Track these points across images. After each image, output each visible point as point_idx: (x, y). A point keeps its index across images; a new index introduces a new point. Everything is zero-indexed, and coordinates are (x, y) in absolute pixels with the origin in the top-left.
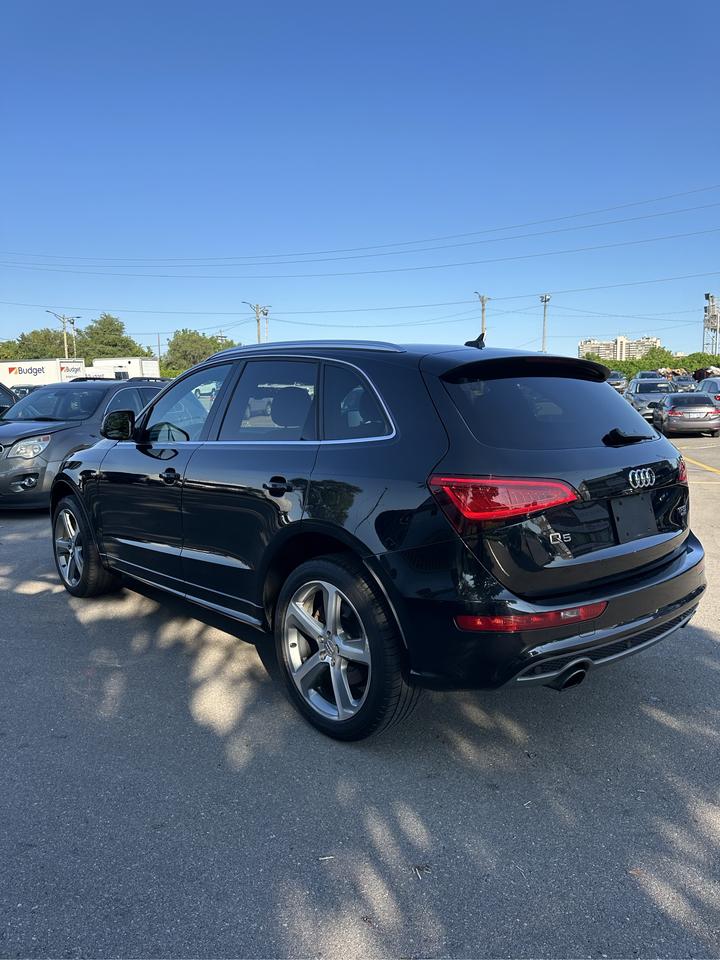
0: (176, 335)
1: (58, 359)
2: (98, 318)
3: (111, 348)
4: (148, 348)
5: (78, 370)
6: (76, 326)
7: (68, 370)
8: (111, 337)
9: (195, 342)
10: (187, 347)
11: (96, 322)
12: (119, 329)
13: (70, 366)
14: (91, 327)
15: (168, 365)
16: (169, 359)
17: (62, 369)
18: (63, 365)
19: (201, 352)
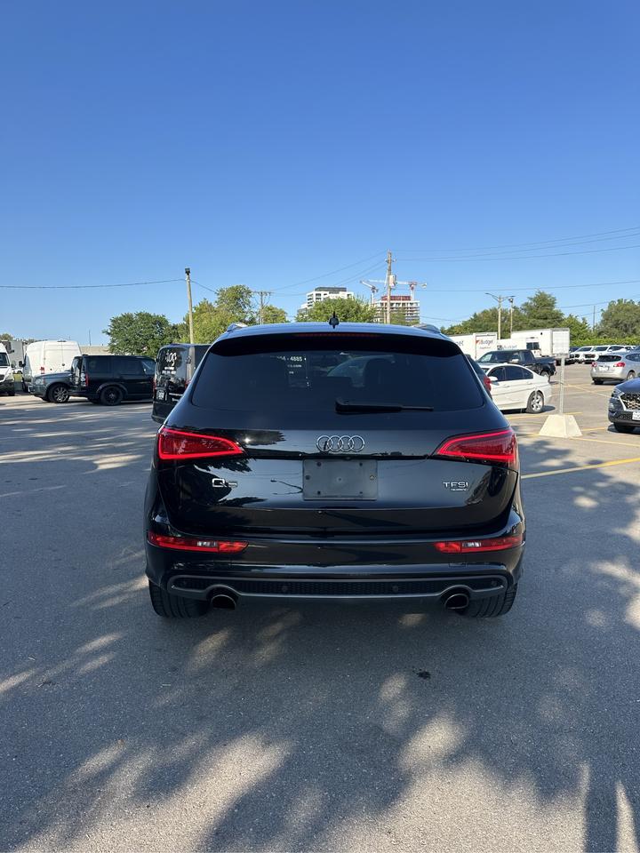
0: (610, 305)
1: (474, 334)
2: (533, 296)
3: (541, 321)
4: (583, 319)
5: (491, 342)
6: (514, 304)
7: (482, 342)
8: (543, 311)
9: (628, 310)
10: (621, 317)
11: (531, 299)
12: (551, 304)
13: (485, 339)
14: (526, 304)
15: (600, 334)
16: (602, 328)
17: (477, 342)
18: (478, 339)
19: (634, 320)
